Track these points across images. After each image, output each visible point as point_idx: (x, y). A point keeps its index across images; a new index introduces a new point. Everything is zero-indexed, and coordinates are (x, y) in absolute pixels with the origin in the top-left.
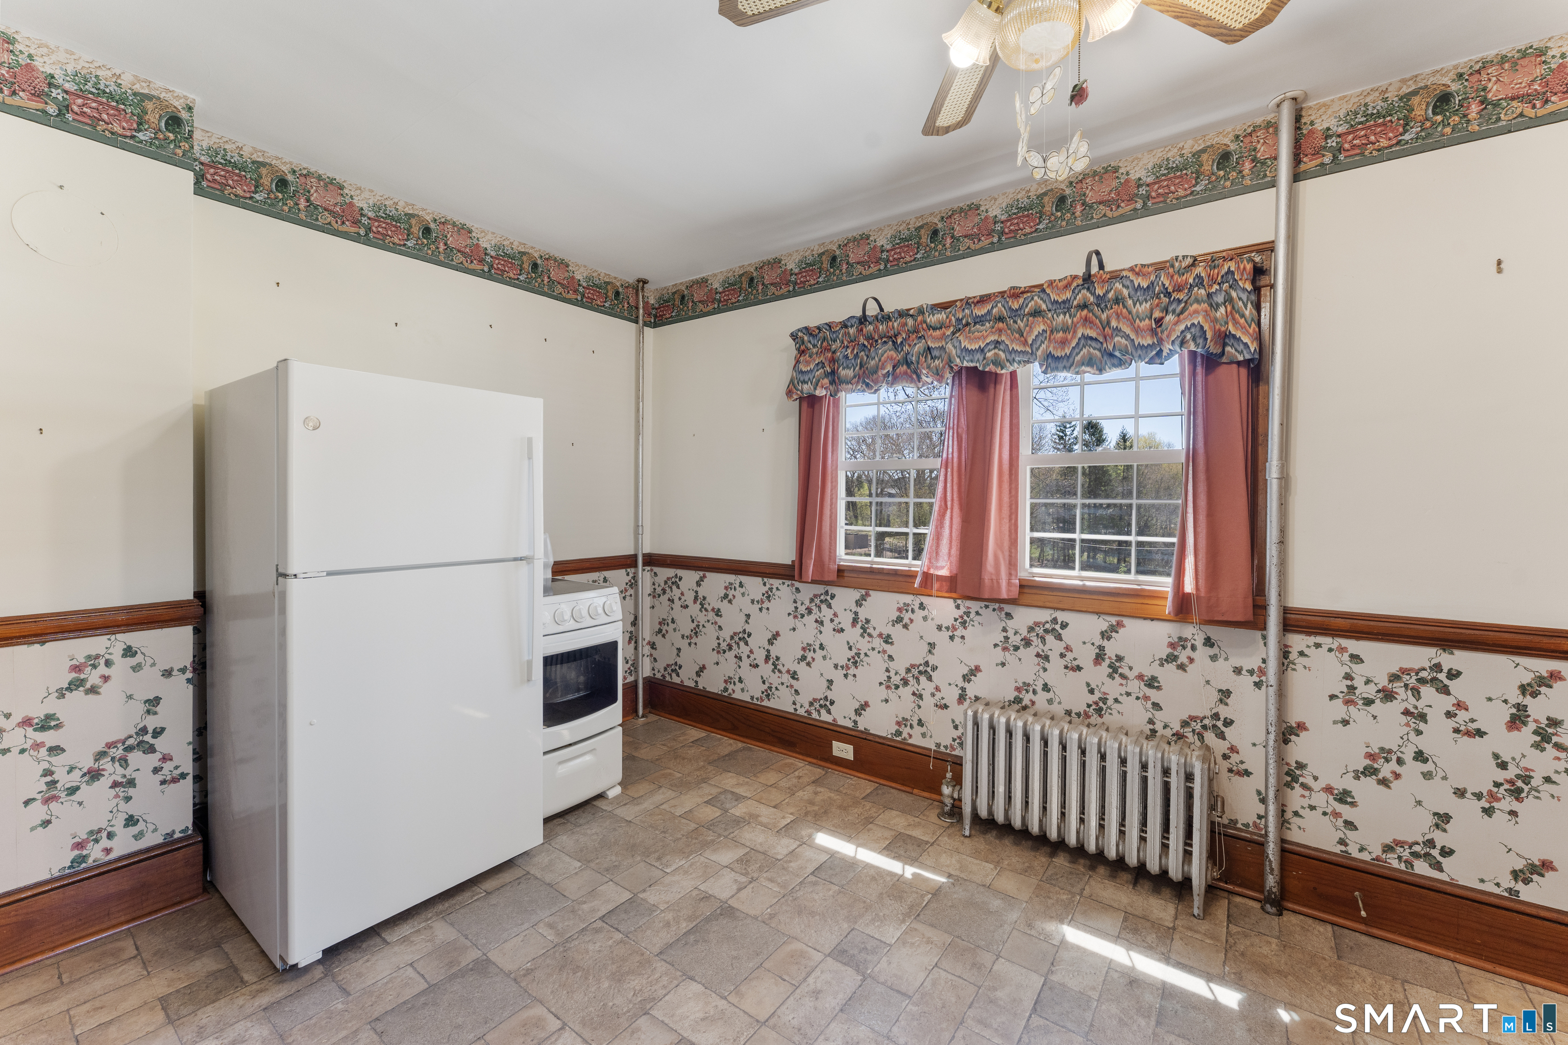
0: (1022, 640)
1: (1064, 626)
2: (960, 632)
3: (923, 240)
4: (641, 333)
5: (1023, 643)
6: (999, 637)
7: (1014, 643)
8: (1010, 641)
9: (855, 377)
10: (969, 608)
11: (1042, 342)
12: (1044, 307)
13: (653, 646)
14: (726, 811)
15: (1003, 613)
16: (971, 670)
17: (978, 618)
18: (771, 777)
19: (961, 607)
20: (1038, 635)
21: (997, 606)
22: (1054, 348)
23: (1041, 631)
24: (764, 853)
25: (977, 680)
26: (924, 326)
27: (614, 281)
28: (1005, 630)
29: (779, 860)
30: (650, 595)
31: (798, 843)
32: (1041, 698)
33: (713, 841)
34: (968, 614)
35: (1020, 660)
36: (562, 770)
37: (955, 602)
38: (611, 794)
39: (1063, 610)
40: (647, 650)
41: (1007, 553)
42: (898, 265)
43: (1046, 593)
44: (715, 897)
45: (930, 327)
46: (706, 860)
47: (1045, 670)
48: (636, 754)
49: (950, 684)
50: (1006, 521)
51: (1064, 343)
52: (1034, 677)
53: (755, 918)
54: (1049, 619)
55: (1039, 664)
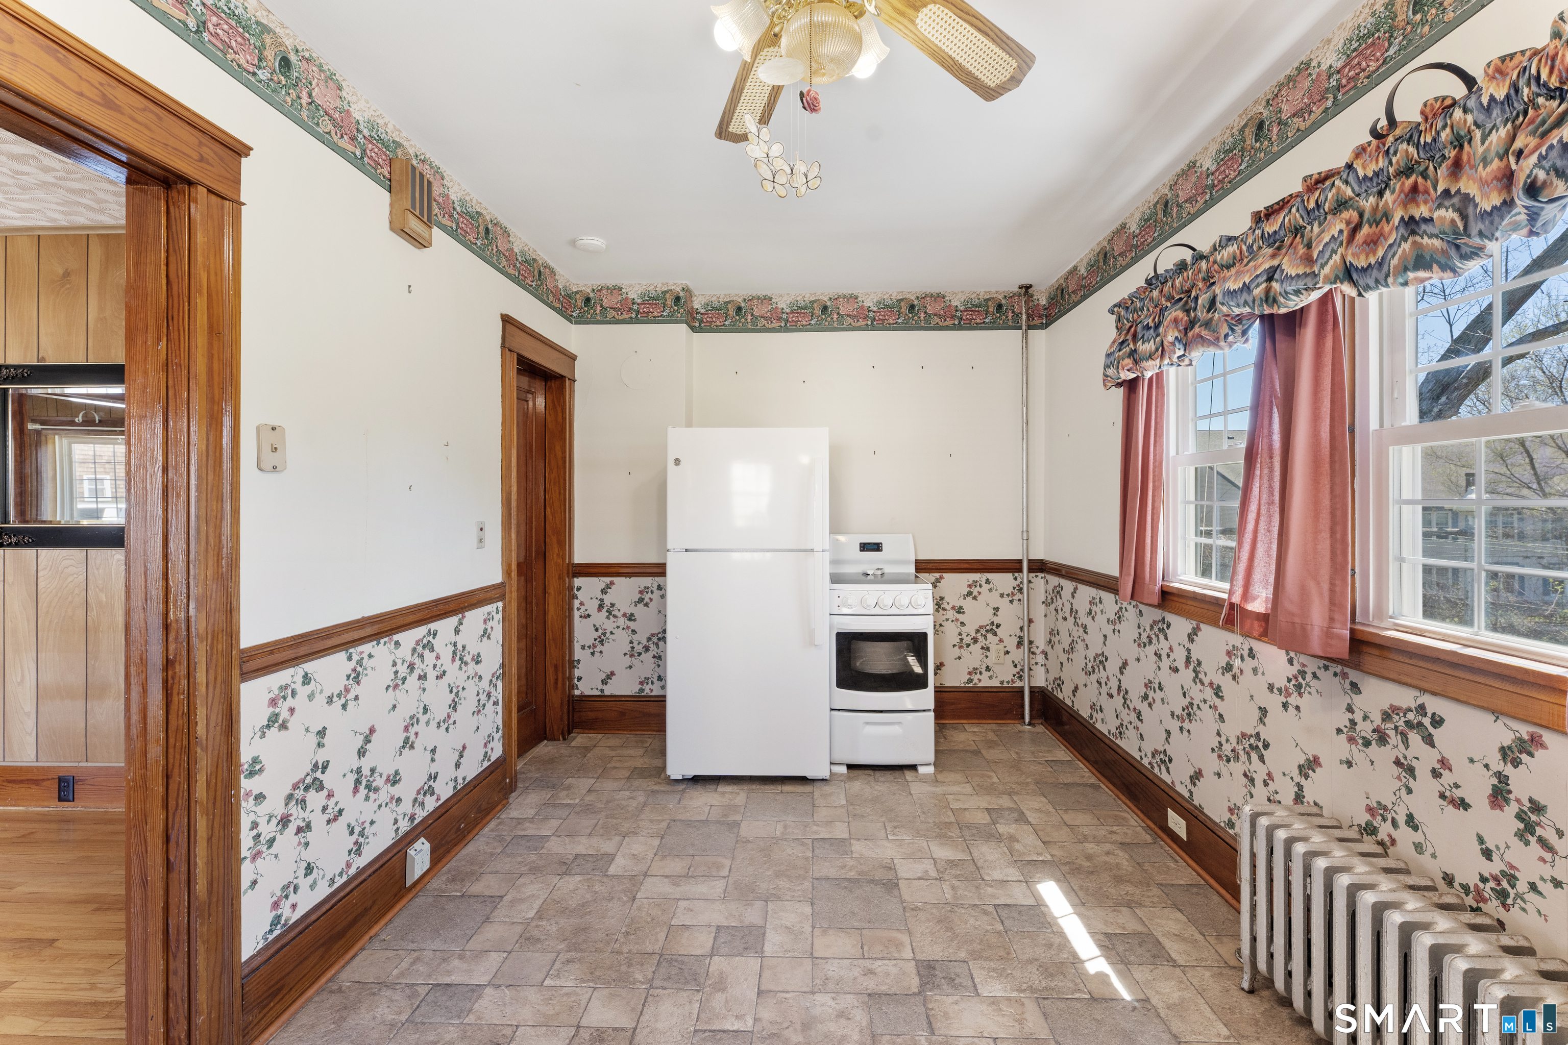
0: (1374, 731)
1: (1438, 722)
2: (1294, 700)
3: (1248, 143)
4: (1025, 337)
5: (1375, 736)
6: (1343, 720)
7: (1364, 734)
8: (1358, 728)
9: (1157, 350)
10: (1304, 665)
11: (1334, 252)
12: (1349, 192)
13: (1045, 653)
14: (994, 823)
15: (1347, 681)
16: (1308, 760)
17: (1314, 683)
18: (1081, 819)
19: (1295, 662)
20: (1396, 728)
21: (1339, 669)
22: (1353, 255)
23: (1401, 723)
24: (978, 868)
25: (1317, 776)
26: (1216, 267)
27: (995, 296)
28: (1350, 709)
29: (983, 879)
30: (1043, 602)
31: (1022, 878)
32: (1404, 836)
33: (952, 837)
34: (1303, 673)
35: (1372, 763)
36: (869, 729)
37: (1288, 654)
38: (921, 770)
39: (1434, 694)
40: (1040, 658)
41: (1326, 586)
42: (1222, 188)
43: (1401, 659)
44: (896, 872)
45: (1222, 267)
46: (926, 847)
47: (1410, 791)
48: (983, 752)
49: (1284, 774)
50: (1326, 535)
51: (1372, 242)
52: (1394, 799)
53: (902, 902)
54: (1413, 705)
55: (1399, 778)
